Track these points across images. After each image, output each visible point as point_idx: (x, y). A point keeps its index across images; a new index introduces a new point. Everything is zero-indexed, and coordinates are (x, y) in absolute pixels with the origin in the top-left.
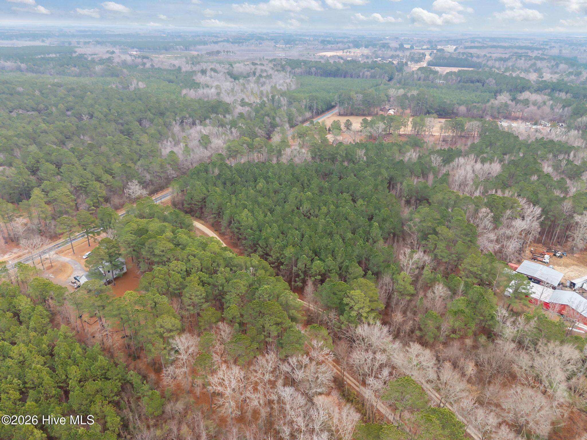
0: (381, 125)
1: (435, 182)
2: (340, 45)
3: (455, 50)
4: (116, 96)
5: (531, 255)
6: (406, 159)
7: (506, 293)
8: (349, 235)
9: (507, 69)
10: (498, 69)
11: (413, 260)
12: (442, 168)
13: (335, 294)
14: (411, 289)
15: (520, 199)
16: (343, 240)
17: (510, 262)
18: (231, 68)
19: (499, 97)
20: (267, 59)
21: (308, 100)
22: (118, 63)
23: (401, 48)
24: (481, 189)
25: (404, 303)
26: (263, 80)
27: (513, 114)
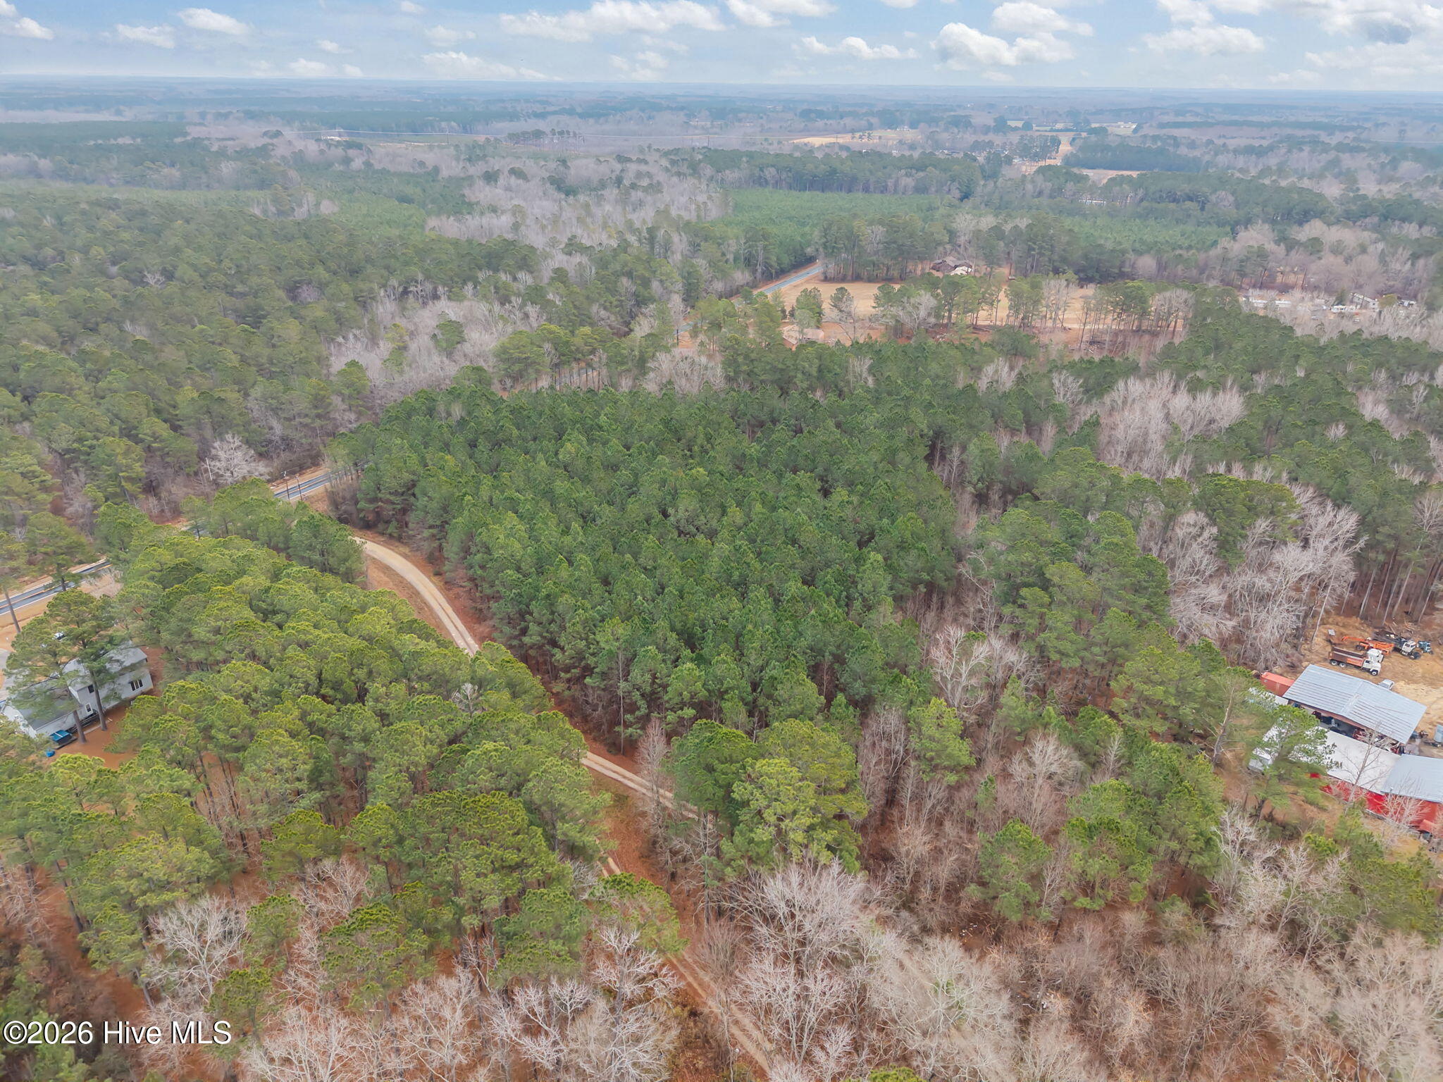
0: (925, 300)
1: (1059, 445)
2: (848, 121)
3: (1135, 131)
4: (248, 228)
5: (1329, 648)
6: (983, 384)
7: (1253, 764)
8: (794, 587)
9: (1266, 171)
10: (1241, 170)
11: (972, 663)
12: (1083, 408)
13: (710, 769)
14: (961, 751)
15: (1297, 490)
16: (777, 601)
17: (1267, 668)
18: (562, 168)
19: (1242, 234)
20: (658, 150)
21: (743, 241)
22: (283, 158)
23: (1001, 126)
24: (1186, 461)
25: (937, 792)
26: (636, 195)
27: (1279, 279)
